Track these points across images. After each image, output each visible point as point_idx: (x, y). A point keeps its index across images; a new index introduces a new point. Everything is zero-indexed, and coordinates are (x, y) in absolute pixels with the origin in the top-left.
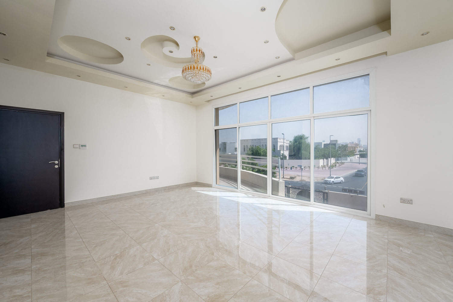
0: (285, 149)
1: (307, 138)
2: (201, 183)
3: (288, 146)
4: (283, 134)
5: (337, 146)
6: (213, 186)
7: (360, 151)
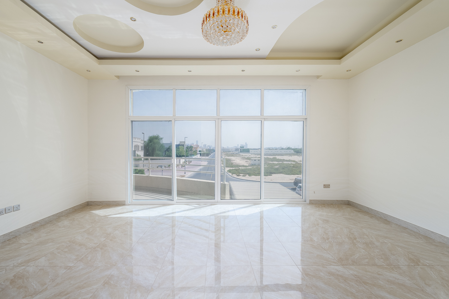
0: (140, 150)
1: (162, 139)
2: (100, 202)
3: (143, 146)
4: (143, 133)
5: (185, 147)
6: (126, 203)
7: (200, 151)
